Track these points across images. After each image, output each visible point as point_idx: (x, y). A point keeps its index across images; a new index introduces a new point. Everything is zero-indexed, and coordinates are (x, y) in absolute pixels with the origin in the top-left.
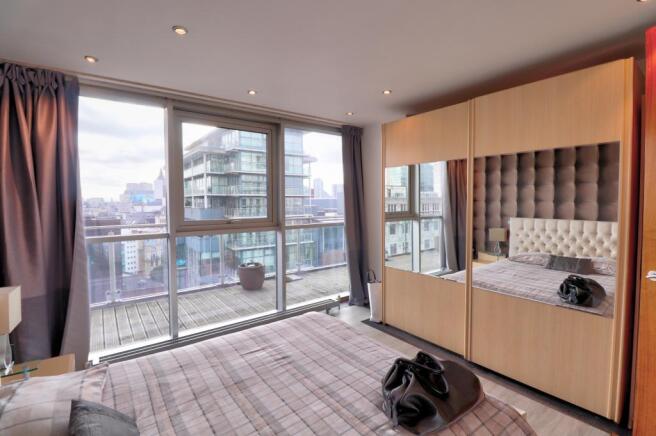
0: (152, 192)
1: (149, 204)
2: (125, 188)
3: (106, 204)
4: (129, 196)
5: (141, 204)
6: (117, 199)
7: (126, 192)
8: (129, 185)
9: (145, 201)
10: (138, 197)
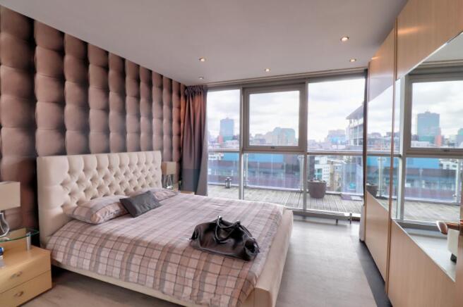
0: (344, 136)
1: (342, 144)
2: (327, 134)
3: (316, 143)
4: (329, 138)
5: (336, 144)
6: (323, 140)
7: (328, 136)
8: (330, 131)
9: (339, 142)
10: (335, 139)
